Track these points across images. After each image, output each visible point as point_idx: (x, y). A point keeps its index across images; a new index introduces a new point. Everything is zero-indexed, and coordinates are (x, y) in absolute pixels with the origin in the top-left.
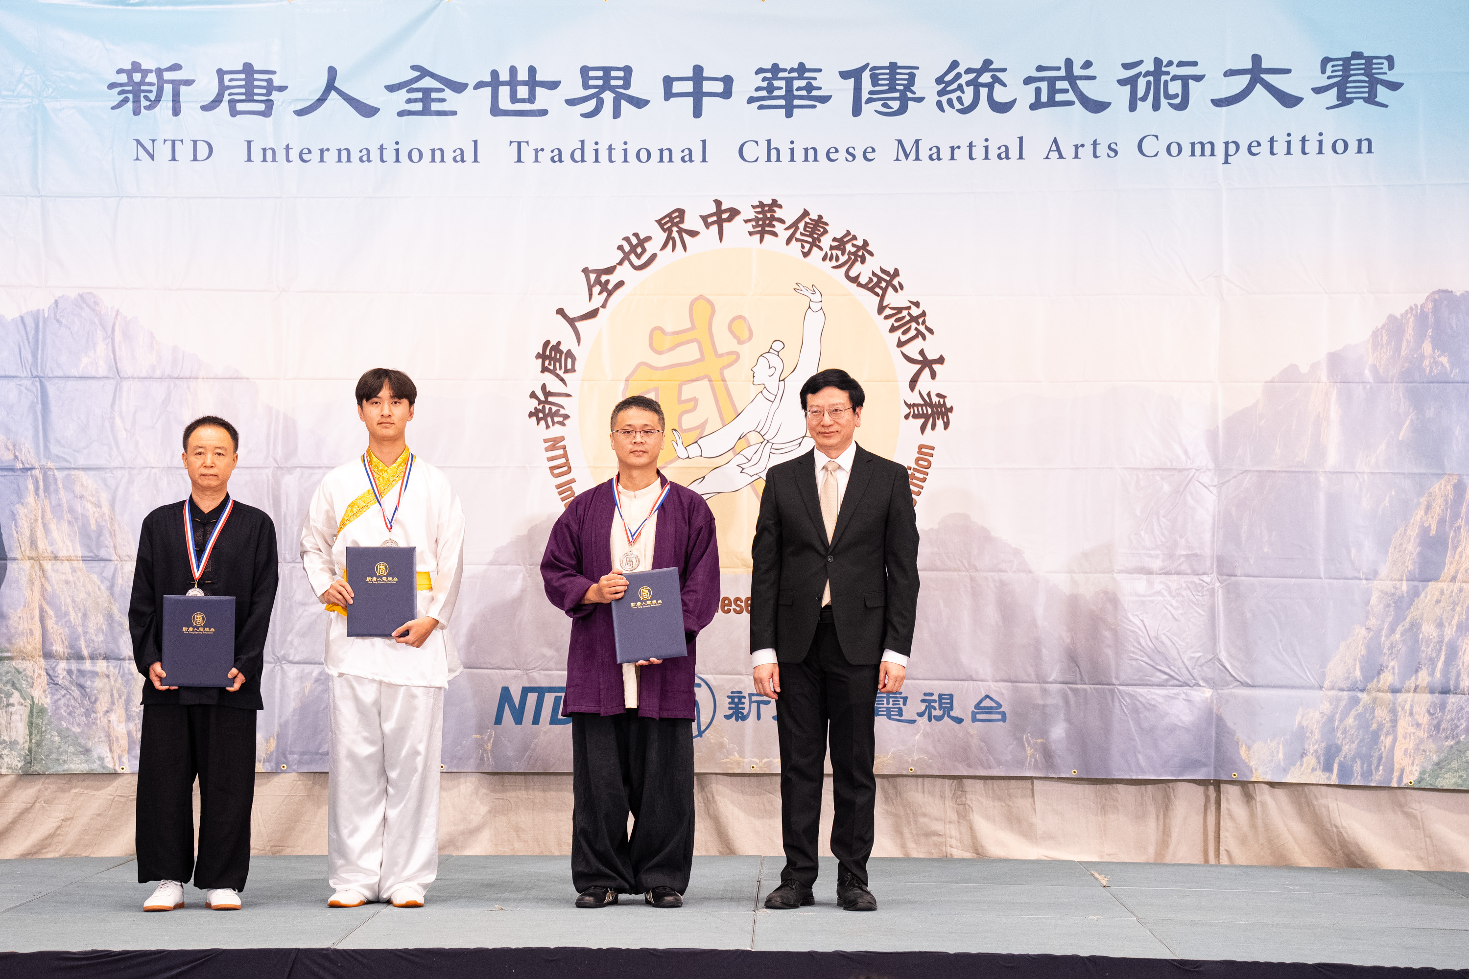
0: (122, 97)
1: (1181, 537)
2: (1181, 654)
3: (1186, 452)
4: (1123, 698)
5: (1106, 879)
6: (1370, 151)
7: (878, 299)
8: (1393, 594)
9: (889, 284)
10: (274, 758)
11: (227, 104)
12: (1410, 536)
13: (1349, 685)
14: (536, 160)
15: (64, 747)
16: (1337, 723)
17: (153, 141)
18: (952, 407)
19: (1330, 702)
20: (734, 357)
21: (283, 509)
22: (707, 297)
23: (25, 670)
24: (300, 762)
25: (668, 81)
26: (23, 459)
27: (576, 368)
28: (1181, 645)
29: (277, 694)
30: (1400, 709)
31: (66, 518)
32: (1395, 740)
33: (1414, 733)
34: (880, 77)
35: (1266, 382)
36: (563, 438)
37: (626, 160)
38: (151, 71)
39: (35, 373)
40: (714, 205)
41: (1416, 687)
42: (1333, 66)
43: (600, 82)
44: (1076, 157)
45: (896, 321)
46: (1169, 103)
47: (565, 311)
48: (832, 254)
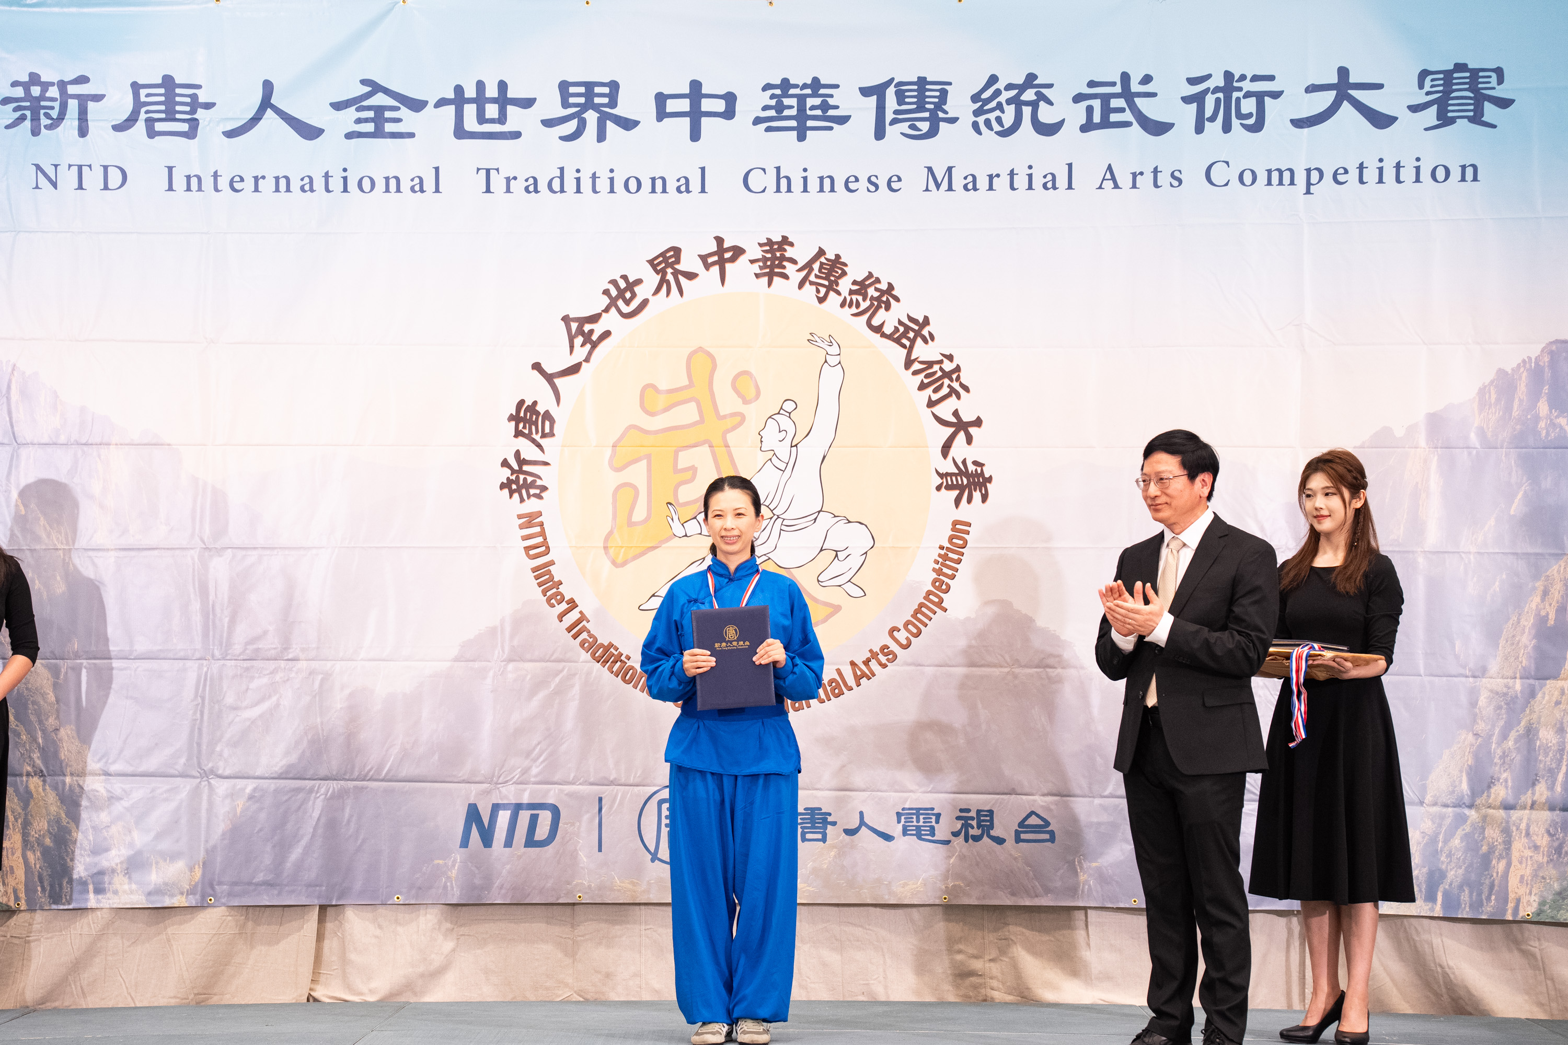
0: (18, 114)
6: (1475, 179)
7: (905, 351)
8: (1505, 694)
9: (918, 334)
10: (199, 889)
11: (143, 123)
12: (1524, 626)
13: (1454, 801)
14: (508, 190)
16: (1440, 845)
17: (56, 166)
18: (991, 476)
19: (1432, 820)
20: (738, 419)
21: (212, 597)
22: (708, 349)
24: (230, 894)
25: (661, 99)
27: (555, 432)
29: (203, 813)
30: (1514, 829)
32: (1509, 865)
33: (1531, 857)
34: (907, 94)
36: (540, 514)
37: (612, 191)
38: (52, 84)
40: (715, 242)
41: (1533, 803)
42: (1432, 80)
43: (582, 100)
44: (1134, 186)
45: (926, 376)
46: (1241, 124)
47: (543, 366)
48: (851, 299)
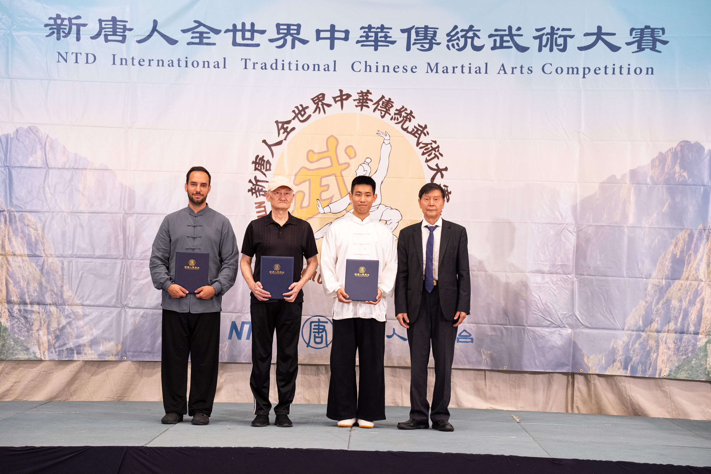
0: (51, 31)
1: (559, 256)
2: (557, 312)
3: (562, 216)
4: (529, 332)
5: (519, 419)
6: (652, 73)
7: (417, 139)
8: (658, 286)
9: (422, 132)
10: (120, 353)
11: (103, 36)
12: (667, 258)
13: (636, 329)
14: (254, 68)
15: (16, 347)
16: (630, 347)
17: (67, 53)
18: (451, 192)
19: (627, 336)
20: (347, 165)
21: (128, 234)
22: (335, 136)
24: (133, 356)
25: (318, 32)
27: (271, 169)
28: (557, 308)
29: (122, 323)
30: (660, 341)
31: (20, 235)
32: (658, 355)
33: (667, 352)
34: (420, 32)
35: (600, 183)
36: (264, 203)
37: (297, 69)
38: (66, 19)
39: (6, 165)
40: (339, 92)
41: (668, 330)
42: (636, 32)
43: (285, 31)
44: (513, 73)
45: (425, 150)
46: (557, 48)
47: (267, 141)
48: (395, 117)
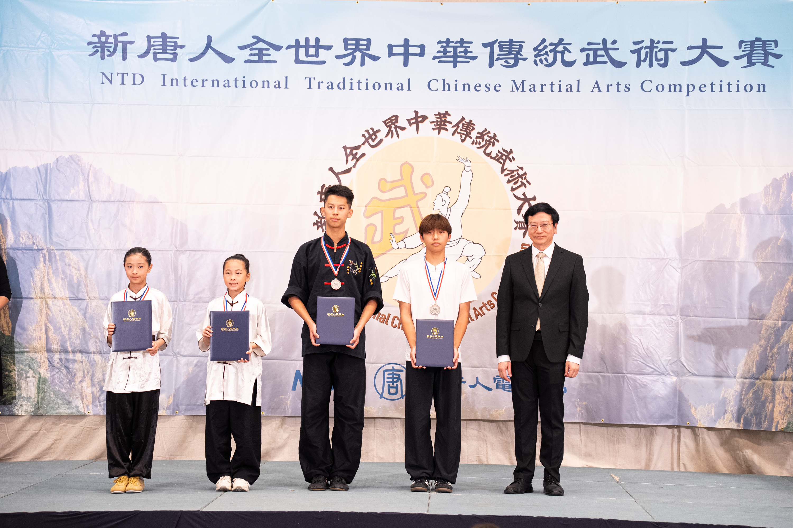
0: (95, 49)
1: (661, 295)
2: (660, 358)
3: (664, 250)
4: (629, 381)
5: (618, 478)
6: (764, 91)
7: (501, 165)
8: (774, 328)
9: (507, 157)
10: (172, 407)
11: (152, 54)
12: (783, 296)
13: (750, 376)
14: (319, 88)
15: (57, 400)
16: (743, 396)
17: (112, 74)
19: (739, 385)
20: (423, 195)
21: (179, 273)
22: (410, 163)
23: (36, 358)
24: (186, 410)
25: (390, 47)
26: (38, 244)
28: (660, 353)
29: (174, 372)
30: (777, 389)
31: (60, 276)
32: (774, 406)
33: (784, 402)
34: (504, 47)
35: (707, 213)
37: (367, 89)
38: (111, 36)
39: (45, 198)
40: (414, 113)
41: (786, 378)
42: (745, 45)
43: (354, 47)
44: (608, 91)
45: (511, 177)
46: (658, 63)
47: (334, 169)
48: (477, 141)
